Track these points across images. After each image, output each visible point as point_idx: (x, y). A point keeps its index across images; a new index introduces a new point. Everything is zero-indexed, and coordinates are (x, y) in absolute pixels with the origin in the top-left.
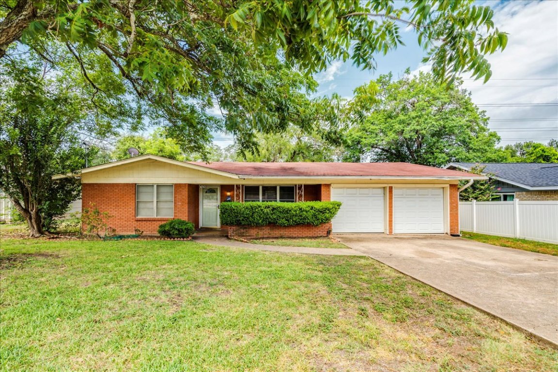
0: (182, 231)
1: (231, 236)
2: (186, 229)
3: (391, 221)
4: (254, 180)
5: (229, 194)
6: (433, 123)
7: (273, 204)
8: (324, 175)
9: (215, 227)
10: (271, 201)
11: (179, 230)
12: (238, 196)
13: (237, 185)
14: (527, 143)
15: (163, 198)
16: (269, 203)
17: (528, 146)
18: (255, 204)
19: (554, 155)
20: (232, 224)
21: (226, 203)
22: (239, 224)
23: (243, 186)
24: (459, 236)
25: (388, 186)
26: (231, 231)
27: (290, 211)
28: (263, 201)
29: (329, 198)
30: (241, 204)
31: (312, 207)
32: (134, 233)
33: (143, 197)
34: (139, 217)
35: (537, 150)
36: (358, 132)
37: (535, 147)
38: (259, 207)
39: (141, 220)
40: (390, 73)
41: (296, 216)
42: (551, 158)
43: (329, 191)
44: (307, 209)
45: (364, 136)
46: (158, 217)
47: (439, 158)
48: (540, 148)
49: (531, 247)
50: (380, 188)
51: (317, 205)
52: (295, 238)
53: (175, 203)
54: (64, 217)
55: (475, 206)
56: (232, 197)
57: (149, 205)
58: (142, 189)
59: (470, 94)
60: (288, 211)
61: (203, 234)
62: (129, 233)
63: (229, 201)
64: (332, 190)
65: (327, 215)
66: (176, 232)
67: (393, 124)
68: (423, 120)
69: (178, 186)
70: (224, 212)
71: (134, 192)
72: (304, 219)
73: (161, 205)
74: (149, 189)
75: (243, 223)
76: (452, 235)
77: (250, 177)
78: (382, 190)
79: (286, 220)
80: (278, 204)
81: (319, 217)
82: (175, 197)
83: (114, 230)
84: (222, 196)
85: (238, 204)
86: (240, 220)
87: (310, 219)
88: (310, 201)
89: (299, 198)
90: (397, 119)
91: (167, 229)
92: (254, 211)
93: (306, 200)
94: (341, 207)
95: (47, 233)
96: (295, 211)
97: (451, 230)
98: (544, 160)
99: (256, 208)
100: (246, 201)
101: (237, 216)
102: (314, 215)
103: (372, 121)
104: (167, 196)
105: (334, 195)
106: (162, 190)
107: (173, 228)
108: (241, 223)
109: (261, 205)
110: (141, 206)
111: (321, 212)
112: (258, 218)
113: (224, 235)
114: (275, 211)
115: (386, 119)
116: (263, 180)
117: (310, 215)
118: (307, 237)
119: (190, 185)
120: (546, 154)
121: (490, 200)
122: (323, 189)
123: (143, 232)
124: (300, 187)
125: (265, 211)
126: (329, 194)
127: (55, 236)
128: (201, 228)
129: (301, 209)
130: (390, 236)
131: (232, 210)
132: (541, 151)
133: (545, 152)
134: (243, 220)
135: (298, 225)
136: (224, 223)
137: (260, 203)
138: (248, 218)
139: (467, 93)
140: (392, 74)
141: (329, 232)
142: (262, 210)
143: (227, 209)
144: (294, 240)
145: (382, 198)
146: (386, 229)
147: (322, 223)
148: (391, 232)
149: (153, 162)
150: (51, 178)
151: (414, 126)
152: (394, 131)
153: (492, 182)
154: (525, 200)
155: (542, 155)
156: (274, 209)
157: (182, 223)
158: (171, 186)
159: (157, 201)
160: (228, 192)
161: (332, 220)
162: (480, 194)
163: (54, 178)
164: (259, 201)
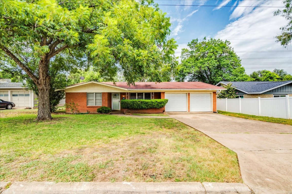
0: (107, 111)
1: (125, 113)
2: (108, 110)
3: (189, 107)
4: (134, 91)
5: (124, 96)
6: (214, 63)
7: (142, 100)
8: (162, 89)
9: (118, 110)
10: (141, 99)
11: (105, 110)
12: (127, 97)
13: (127, 93)
14: (263, 70)
15: (98, 98)
16: (140, 100)
17: (264, 72)
18: (134, 100)
19: (275, 76)
20: (125, 108)
21: (123, 100)
22: (128, 108)
23: (129, 93)
24: (216, 112)
25: (188, 93)
26: (125, 111)
27: (148, 103)
28: (138, 99)
29: (164, 97)
30: (129, 100)
31: (157, 101)
32: (86, 112)
33: (90, 98)
34: (88, 106)
35: (267, 74)
36: (182, 66)
37: (267, 73)
38: (136, 101)
39: (89, 107)
40: (197, 39)
41: (150, 105)
42: (273, 78)
43: (164, 95)
44: (155, 102)
45: (185, 69)
46: (96, 106)
47: (218, 79)
48: (268, 73)
49: (238, 115)
50: (185, 93)
51: (158, 100)
52: (150, 113)
53: (102, 100)
54: (58, 106)
55: (226, 100)
56: (125, 97)
57: (92, 101)
58: (89, 95)
59: (233, 49)
60: (147, 103)
61: (114, 112)
62: (84, 112)
63: (124, 99)
64: (165, 94)
65: (162, 104)
66: (104, 111)
67: (197, 63)
68: (210, 62)
69: (103, 94)
70: (122, 103)
71: (86, 96)
72: (153, 106)
73: (97, 101)
74: (92, 95)
75: (130, 108)
76: (214, 112)
77: (132, 90)
78: (186, 94)
79: (146, 106)
80: (144, 100)
81: (159, 105)
82: (102, 98)
83: (79, 111)
84: (121, 97)
85: (128, 100)
86: (128, 107)
87: (156, 106)
88: (156, 99)
89: (152, 98)
90: (199, 61)
91: (100, 110)
92: (134, 103)
93: (155, 99)
94: (168, 101)
95: (53, 112)
96: (150, 103)
97: (213, 110)
98: (270, 79)
99: (135, 102)
100: (131, 99)
101: (127, 105)
102: (157, 104)
103: (189, 61)
104: (99, 98)
105: (166, 97)
106: (97, 95)
107: (103, 110)
108: (129, 108)
109: (137, 101)
110: (89, 101)
111: (160, 103)
112: (136, 106)
113: (122, 112)
114: (142, 103)
115: (195, 61)
116: (138, 91)
117: (155, 104)
118: (155, 113)
119: (108, 93)
120: (271, 76)
121: (235, 98)
122: (162, 94)
123: (90, 112)
124: (152, 93)
125: (138, 103)
126: (164, 96)
127: (57, 113)
128: (113, 110)
129: (152, 102)
130: (189, 112)
131: (125, 102)
132: (269, 75)
133: (271, 75)
134: (130, 106)
135: (151, 108)
136: (122, 108)
137: (137, 100)
138: (132, 106)
139: (232, 49)
140: (198, 39)
141: (164, 111)
142: (137, 103)
143: (123, 102)
144: (150, 114)
145: (186, 98)
146: (187, 110)
147: (161, 108)
148: (189, 111)
149: (93, 84)
150: (54, 90)
151: (206, 64)
152: (198, 67)
153: (235, 90)
154: (247, 98)
155: (269, 76)
156: (142, 102)
157: (106, 108)
158: (101, 93)
159: (95, 100)
160: (123, 95)
161: (165, 106)
162: (229, 95)
163: (55, 91)
164: (136, 99)
